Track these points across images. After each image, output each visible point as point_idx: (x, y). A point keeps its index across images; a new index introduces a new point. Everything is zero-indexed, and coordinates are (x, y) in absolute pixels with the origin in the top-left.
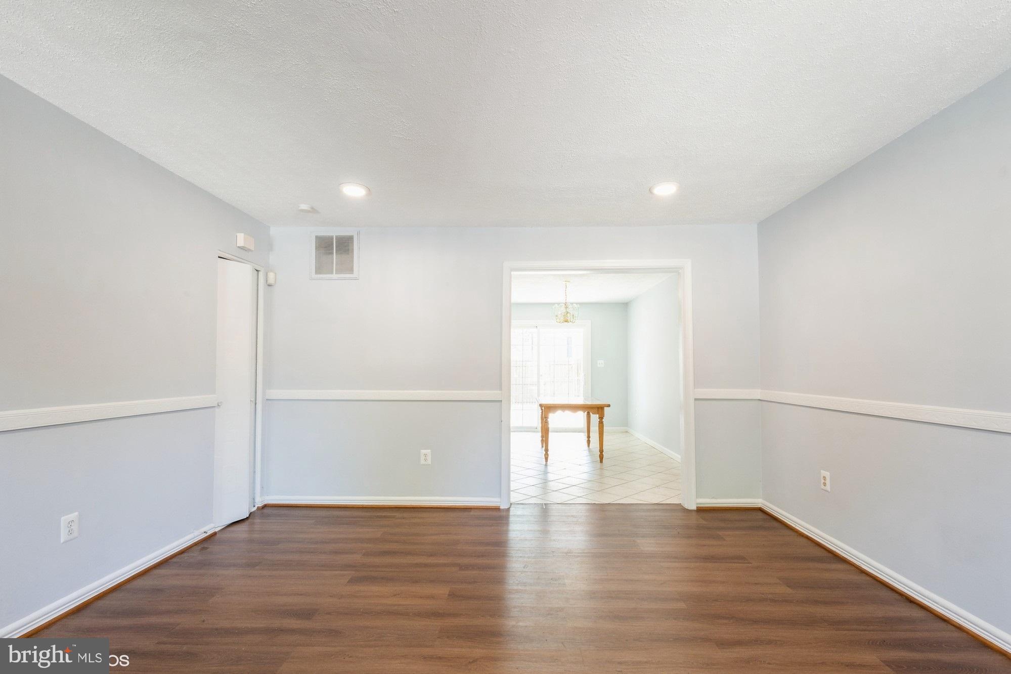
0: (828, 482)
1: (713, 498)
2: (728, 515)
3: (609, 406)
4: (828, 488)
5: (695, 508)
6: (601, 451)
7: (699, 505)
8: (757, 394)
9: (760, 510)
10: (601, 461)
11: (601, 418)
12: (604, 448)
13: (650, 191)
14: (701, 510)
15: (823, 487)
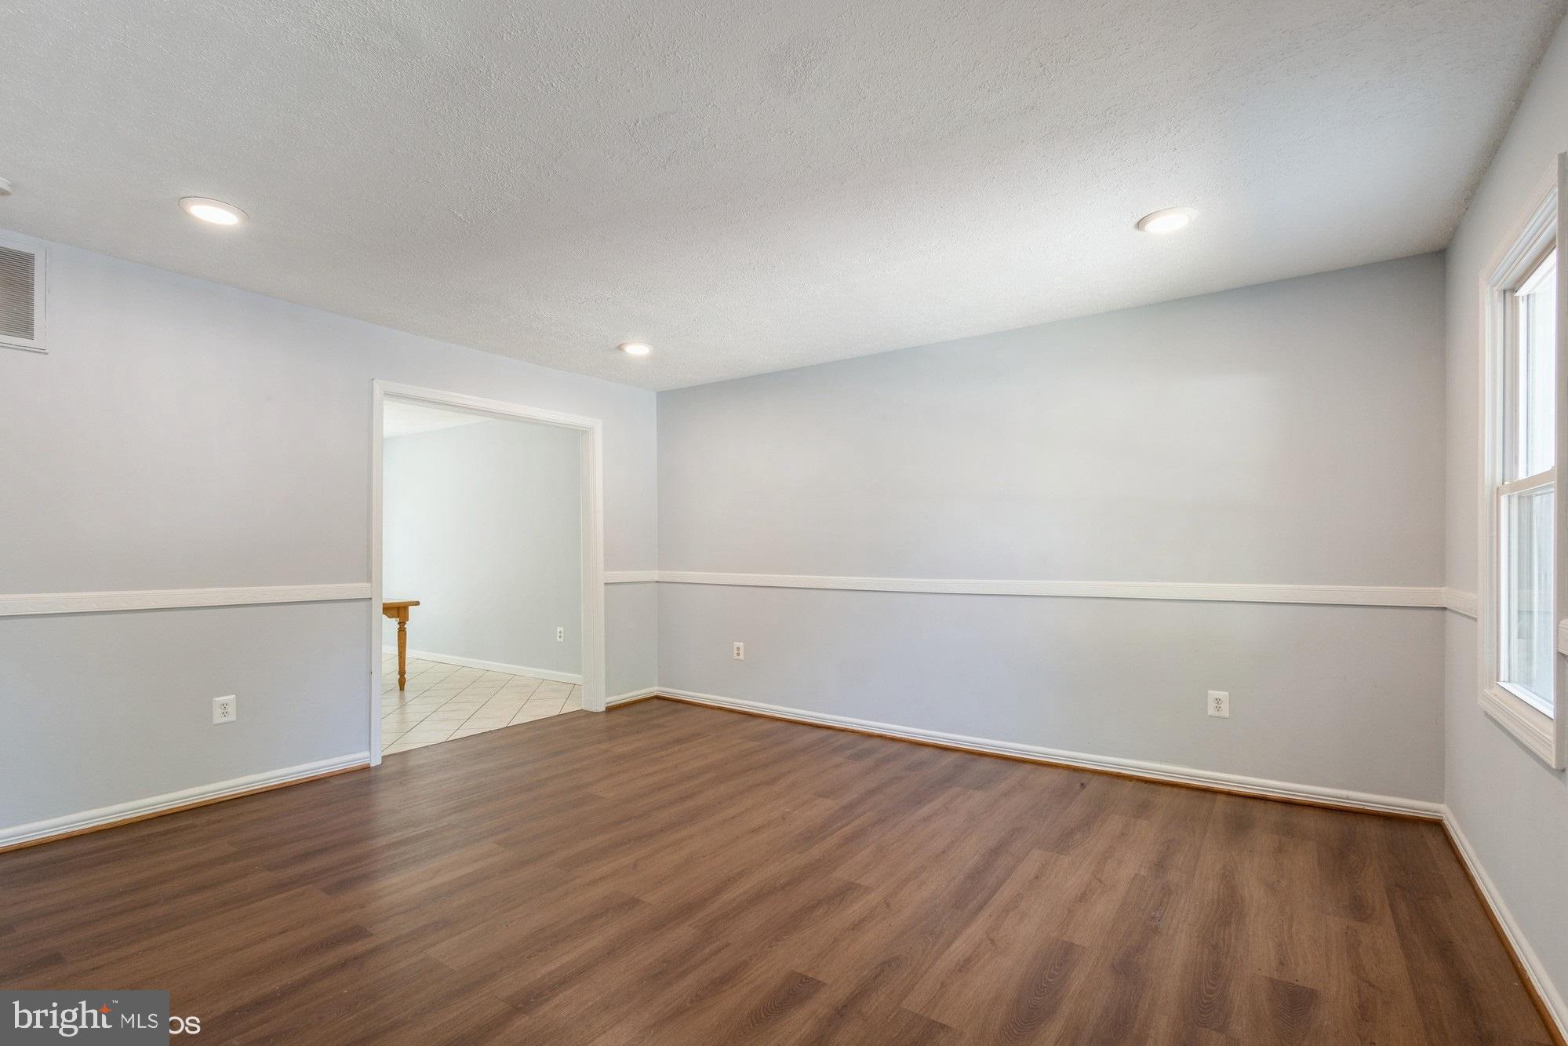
0: (742, 652)
1: (619, 694)
2: (638, 708)
3: (417, 603)
4: (742, 657)
5: (604, 709)
6: (402, 672)
7: (609, 705)
8: (655, 575)
9: (657, 697)
10: (402, 688)
11: (402, 624)
12: (407, 668)
13: (620, 348)
14: (610, 710)
15: (736, 657)
